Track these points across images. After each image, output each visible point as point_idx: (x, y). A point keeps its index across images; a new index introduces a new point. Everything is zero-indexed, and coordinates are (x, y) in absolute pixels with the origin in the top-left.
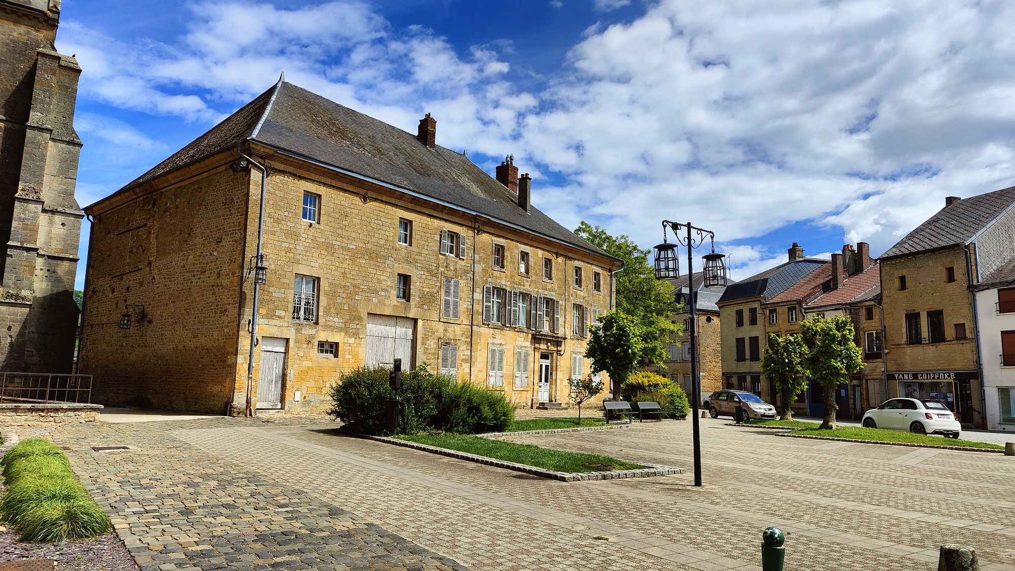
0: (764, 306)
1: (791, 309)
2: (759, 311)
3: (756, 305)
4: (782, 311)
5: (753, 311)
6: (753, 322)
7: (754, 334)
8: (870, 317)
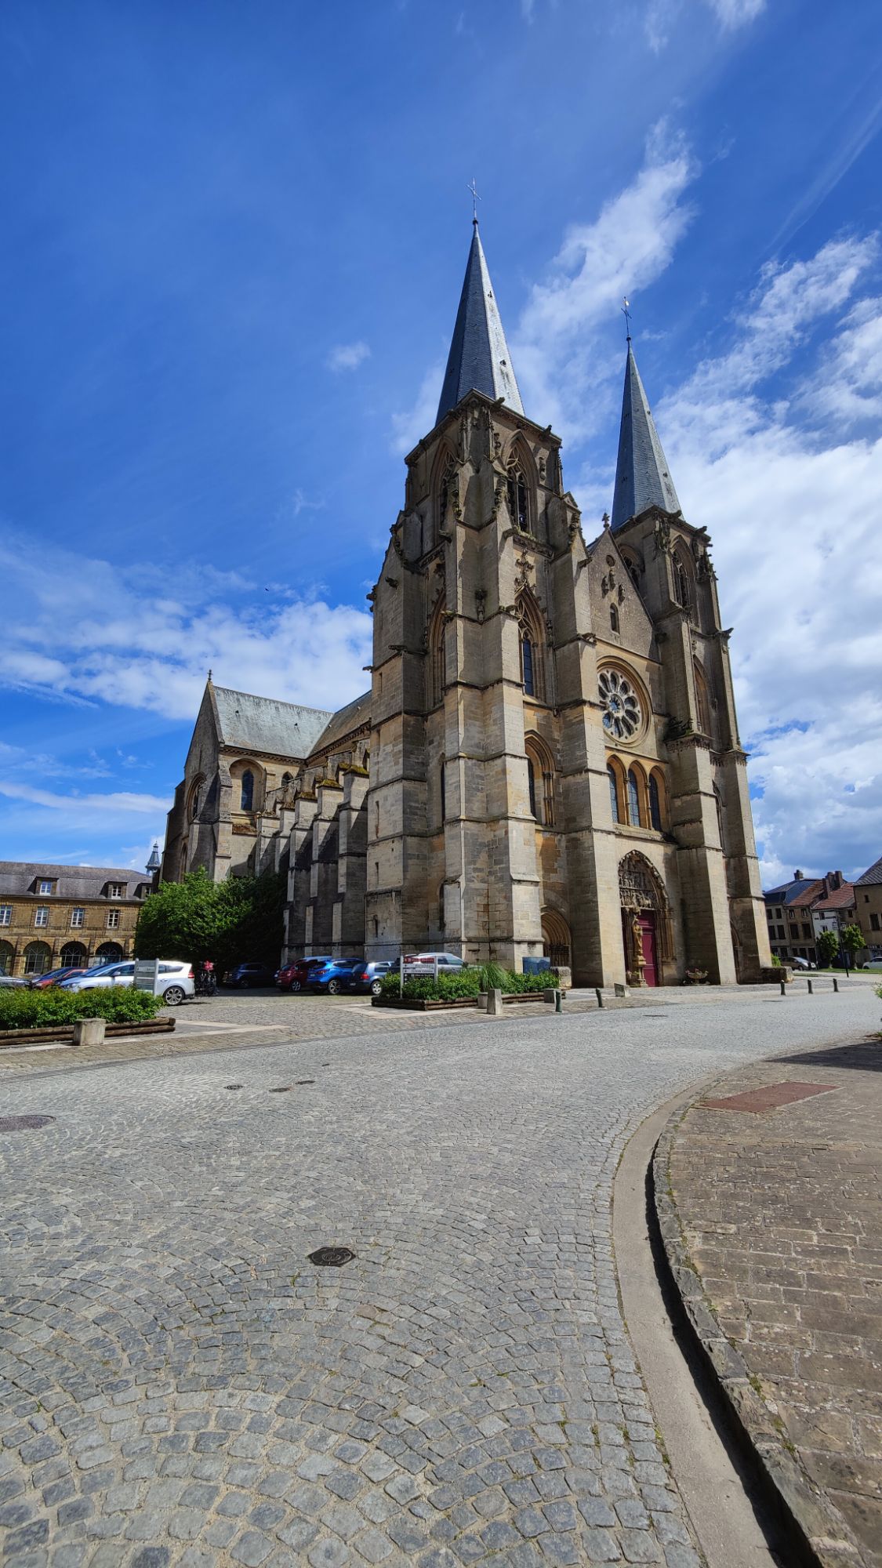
0: (786, 908)
1: (803, 910)
2: (782, 910)
3: (780, 907)
4: (798, 911)
5: (778, 911)
6: (779, 916)
7: (780, 924)
8: (851, 916)
